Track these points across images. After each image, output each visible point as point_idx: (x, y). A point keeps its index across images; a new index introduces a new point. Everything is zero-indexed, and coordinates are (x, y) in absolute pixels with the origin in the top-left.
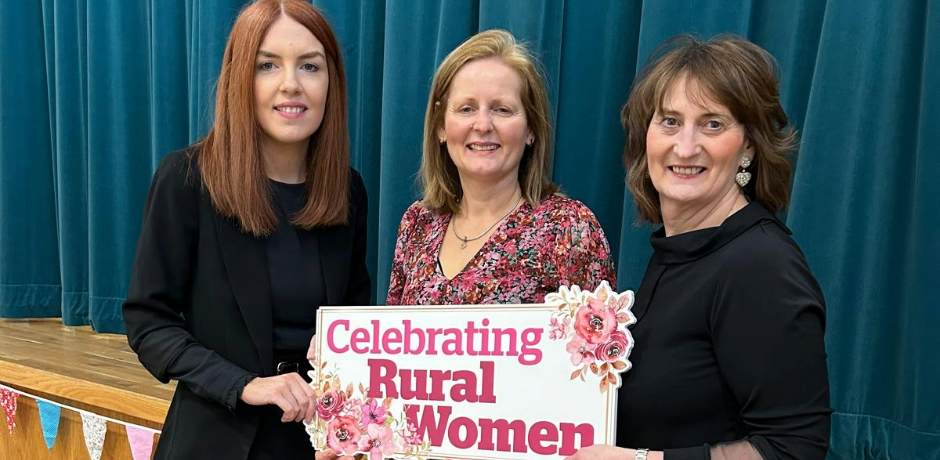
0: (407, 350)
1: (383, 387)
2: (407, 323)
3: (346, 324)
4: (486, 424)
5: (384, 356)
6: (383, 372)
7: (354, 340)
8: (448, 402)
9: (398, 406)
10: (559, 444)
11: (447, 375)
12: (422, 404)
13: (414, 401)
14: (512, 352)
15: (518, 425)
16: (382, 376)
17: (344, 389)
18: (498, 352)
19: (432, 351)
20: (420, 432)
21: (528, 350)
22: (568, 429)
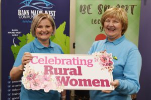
0: (56, 63)
1: (49, 72)
2: (56, 58)
3: (37, 57)
4: (80, 80)
5: (49, 65)
6: (49, 68)
7: (39, 61)
8: (69, 75)
9: (54, 77)
10: (100, 84)
11: (68, 69)
12: (61, 76)
13: (59, 75)
14: (85, 64)
15: (89, 80)
16: (48, 70)
17: (36, 73)
18: (81, 64)
19: (63, 64)
20: (61, 83)
21: (90, 64)
22: (102, 81)
